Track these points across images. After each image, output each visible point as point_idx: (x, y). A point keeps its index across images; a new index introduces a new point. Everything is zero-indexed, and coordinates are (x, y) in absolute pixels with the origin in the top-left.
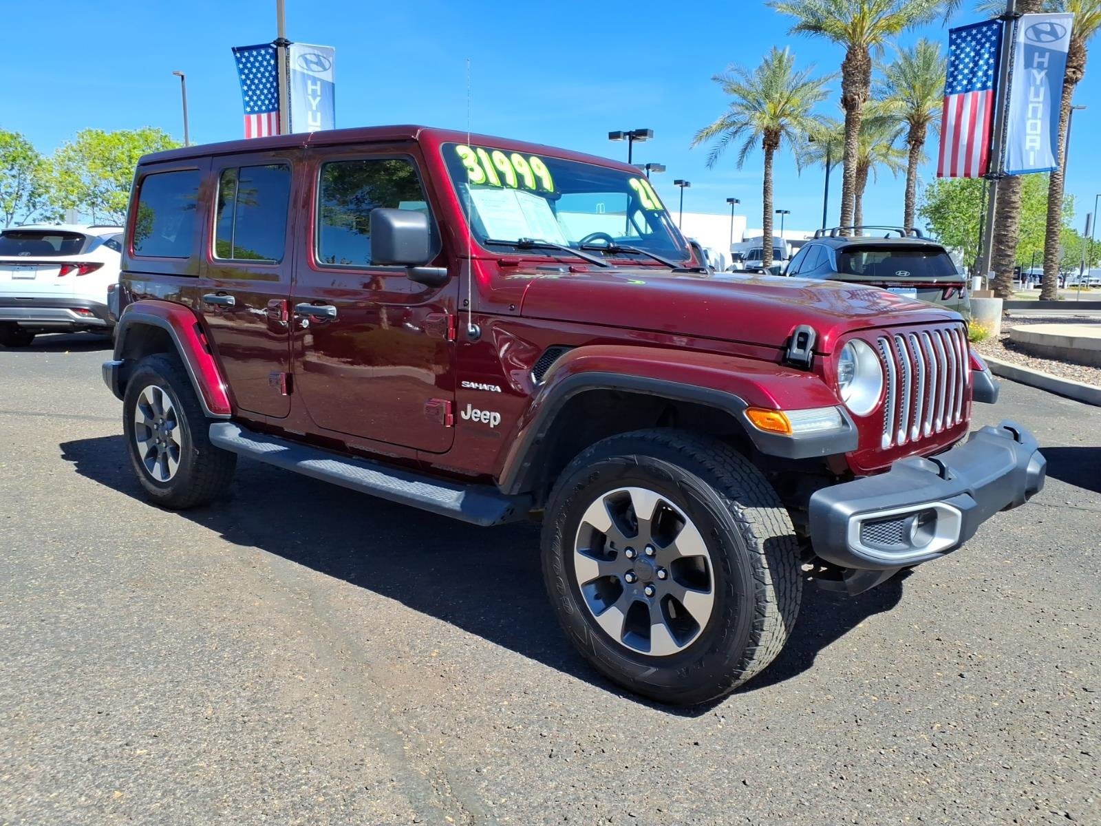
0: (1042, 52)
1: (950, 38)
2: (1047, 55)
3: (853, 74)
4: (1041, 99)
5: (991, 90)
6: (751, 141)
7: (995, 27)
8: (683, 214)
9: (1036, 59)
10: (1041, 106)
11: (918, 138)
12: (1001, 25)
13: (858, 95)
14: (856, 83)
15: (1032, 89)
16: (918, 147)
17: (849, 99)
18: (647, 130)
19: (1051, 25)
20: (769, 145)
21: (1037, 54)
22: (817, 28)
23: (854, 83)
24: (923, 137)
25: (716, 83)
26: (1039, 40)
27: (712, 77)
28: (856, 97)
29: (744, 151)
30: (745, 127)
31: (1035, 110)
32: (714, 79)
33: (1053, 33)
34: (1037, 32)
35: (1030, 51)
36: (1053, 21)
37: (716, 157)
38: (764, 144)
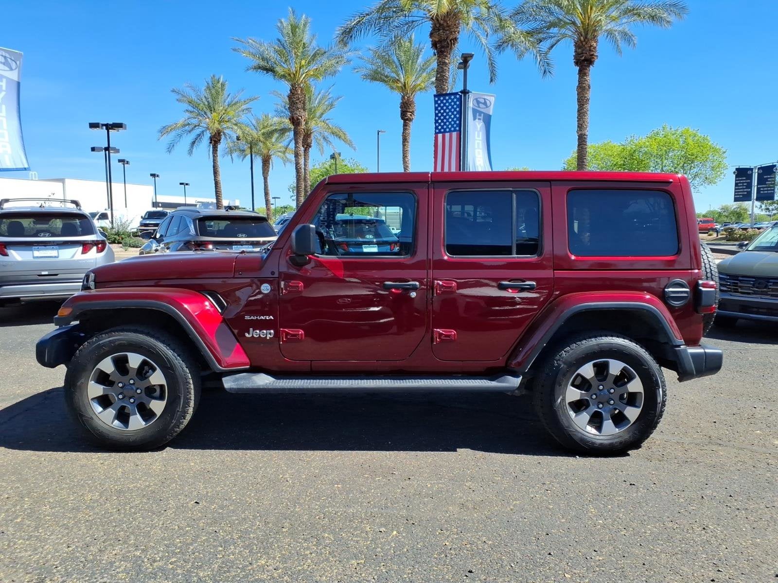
0: (480, 113)
1: (435, 100)
2: (482, 115)
3: (296, 103)
4: (480, 138)
5: (459, 132)
6: (199, 136)
7: (458, 96)
8: (126, 185)
9: (478, 117)
10: (480, 142)
11: (308, 143)
12: (461, 96)
13: (301, 117)
14: (299, 109)
15: (476, 133)
16: (309, 149)
17: (295, 118)
18: (122, 123)
19: (485, 99)
20: (215, 141)
21: (478, 114)
22: (269, 70)
23: (298, 109)
24: (311, 143)
25: (173, 94)
26: (479, 107)
27: (172, 89)
28: (300, 118)
29: (194, 143)
30: (197, 127)
31: (478, 144)
32: (173, 91)
33: (485, 103)
34: (478, 102)
35: (475, 112)
36: (486, 97)
37: (173, 146)
38: (211, 140)
